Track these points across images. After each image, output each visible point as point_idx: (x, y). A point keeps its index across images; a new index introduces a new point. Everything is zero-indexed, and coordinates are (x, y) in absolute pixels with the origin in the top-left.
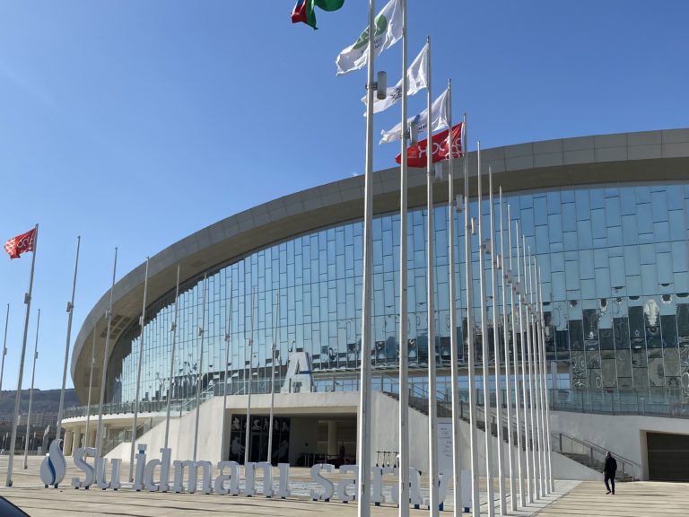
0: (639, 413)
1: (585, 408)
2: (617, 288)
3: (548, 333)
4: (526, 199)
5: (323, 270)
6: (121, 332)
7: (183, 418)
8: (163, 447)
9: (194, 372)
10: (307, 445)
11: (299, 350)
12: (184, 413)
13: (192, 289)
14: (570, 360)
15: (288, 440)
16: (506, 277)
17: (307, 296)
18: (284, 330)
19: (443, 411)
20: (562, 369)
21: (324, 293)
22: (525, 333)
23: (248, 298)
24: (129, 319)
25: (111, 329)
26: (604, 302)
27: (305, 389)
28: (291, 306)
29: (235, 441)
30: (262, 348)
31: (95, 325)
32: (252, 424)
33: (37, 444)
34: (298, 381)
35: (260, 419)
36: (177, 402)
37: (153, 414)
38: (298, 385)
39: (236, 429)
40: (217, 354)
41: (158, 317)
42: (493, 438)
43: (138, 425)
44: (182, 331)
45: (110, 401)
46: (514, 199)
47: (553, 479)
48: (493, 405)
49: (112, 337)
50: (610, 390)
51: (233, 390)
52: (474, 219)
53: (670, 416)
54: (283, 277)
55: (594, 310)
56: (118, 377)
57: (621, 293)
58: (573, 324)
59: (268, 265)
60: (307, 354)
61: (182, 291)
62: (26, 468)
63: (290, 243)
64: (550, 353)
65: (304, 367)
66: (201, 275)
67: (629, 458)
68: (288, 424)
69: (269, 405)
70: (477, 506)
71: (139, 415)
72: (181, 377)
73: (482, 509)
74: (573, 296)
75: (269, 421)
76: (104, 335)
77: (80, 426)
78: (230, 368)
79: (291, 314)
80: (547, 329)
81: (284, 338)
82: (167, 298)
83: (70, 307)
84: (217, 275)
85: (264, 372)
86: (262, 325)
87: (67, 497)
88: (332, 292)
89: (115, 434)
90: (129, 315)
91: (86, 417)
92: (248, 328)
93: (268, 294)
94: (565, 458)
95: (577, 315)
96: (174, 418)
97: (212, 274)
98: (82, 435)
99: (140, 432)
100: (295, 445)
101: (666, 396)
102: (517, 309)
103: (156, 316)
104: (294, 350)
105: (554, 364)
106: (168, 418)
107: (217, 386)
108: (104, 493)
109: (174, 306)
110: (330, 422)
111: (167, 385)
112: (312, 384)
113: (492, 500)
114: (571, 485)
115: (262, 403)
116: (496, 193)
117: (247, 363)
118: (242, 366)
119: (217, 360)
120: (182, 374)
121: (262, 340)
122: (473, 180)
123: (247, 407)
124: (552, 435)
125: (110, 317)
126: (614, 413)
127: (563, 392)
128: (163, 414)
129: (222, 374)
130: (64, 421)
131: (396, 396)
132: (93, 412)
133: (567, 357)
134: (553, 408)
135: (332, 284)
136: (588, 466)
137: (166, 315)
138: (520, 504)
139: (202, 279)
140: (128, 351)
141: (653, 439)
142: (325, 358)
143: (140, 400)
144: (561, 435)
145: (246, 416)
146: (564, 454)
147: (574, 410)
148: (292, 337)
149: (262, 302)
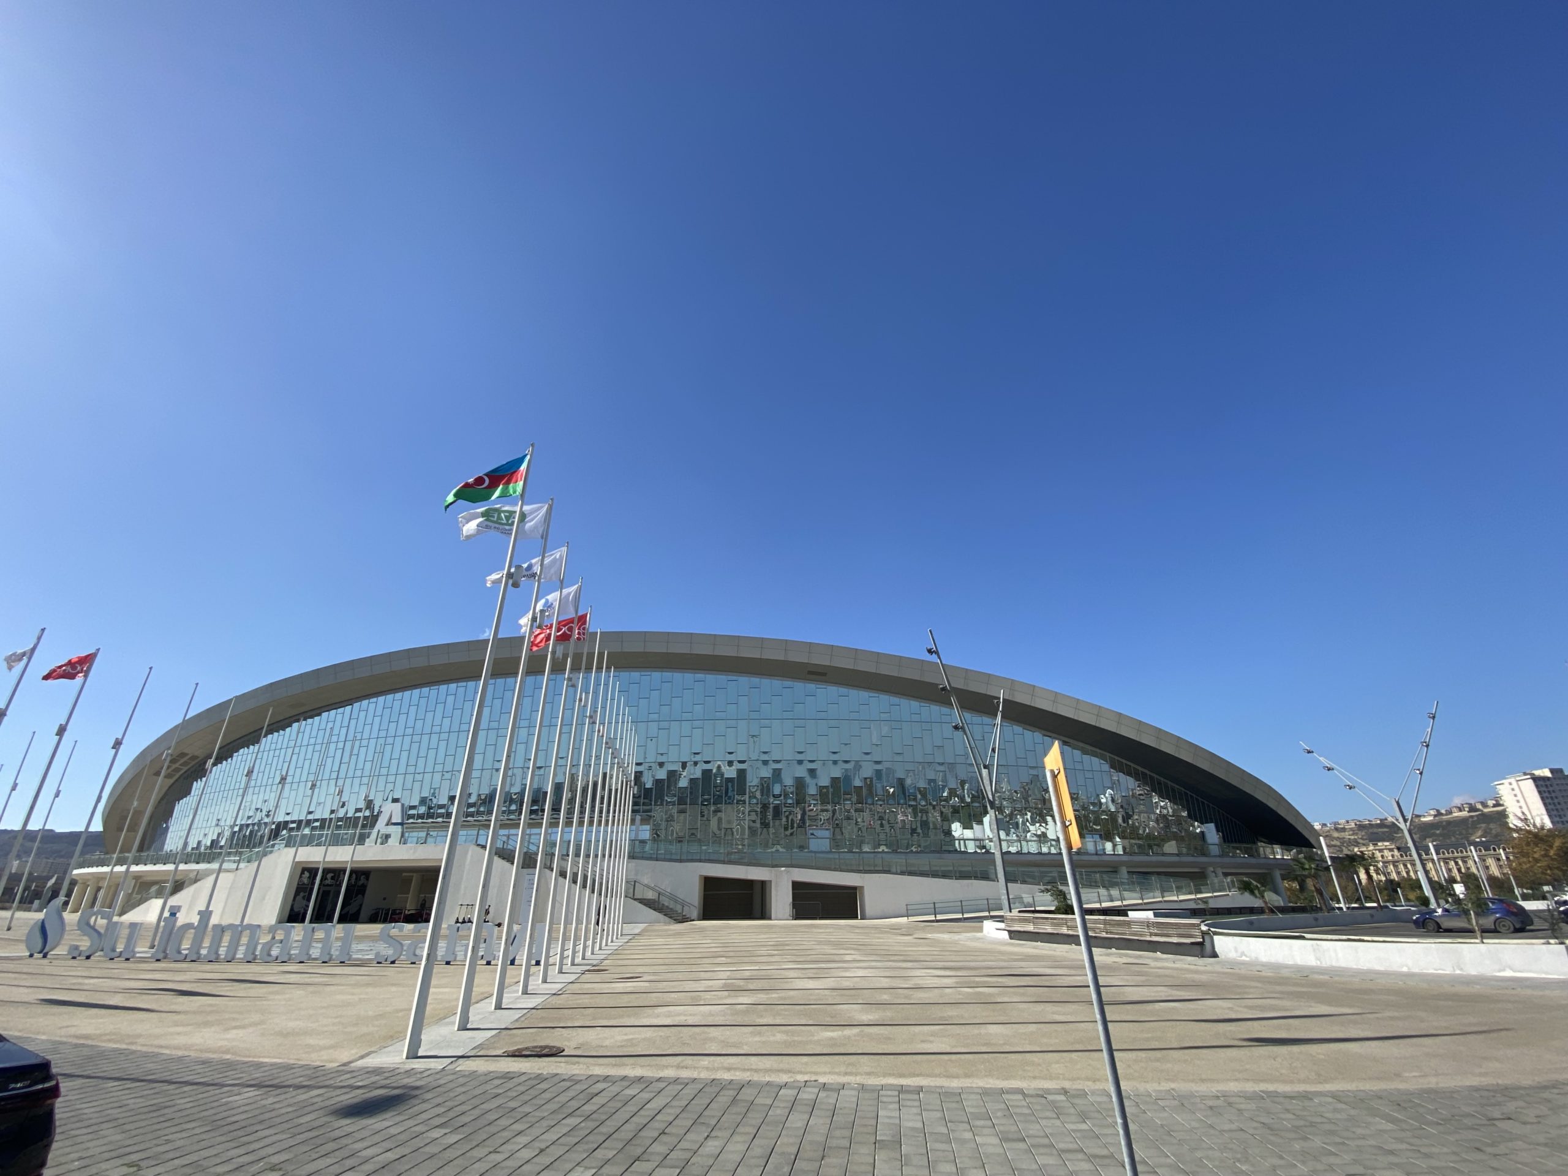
0: (700, 861)
1: (658, 856)
2: (695, 753)
3: (635, 792)
4: (635, 675)
5: (437, 721)
6: (182, 772)
7: (238, 871)
8: (203, 908)
9: (266, 820)
10: (385, 899)
11: (395, 800)
12: (242, 865)
13: (284, 730)
14: (652, 814)
15: (363, 895)
16: (607, 743)
17: (415, 746)
18: (382, 780)
19: (529, 861)
20: (644, 821)
21: (434, 744)
22: (616, 790)
23: (349, 745)
24: (197, 757)
25: (168, 767)
26: (684, 765)
27: (393, 841)
28: (396, 755)
29: (299, 898)
30: (354, 797)
31: (148, 762)
32: (323, 879)
33: (33, 897)
34: (387, 833)
35: (334, 873)
36: (236, 853)
37: (202, 866)
38: (387, 837)
39: (304, 884)
40: (299, 801)
41: (234, 758)
42: (573, 885)
43: (177, 878)
44: (260, 775)
45: (149, 849)
46: (624, 675)
47: (623, 923)
48: (577, 855)
49: (168, 776)
50: (680, 840)
51: (308, 841)
52: (586, 693)
53: (723, 862)
54: (393, 726)
55: (675, 771)
56: (166, 822)
57: (698, 758)
58: (658, 782)
59: (379, 713)
60: (403, 805)
61: (270, 731)
62: (9, 929)
63: (407, 694)
64: (636, 808)
65: (397, 818)
66: (297, 718)
67: (688, 900)
68: (367, 879)
69: (348, 858)
70: (548, 957)
71: (182, 867)
72: (248, 825)
73: (551, 960)
74: (661, 759)
75: (344, 874)
76: (158, 774)
77: (100, 877)
78: (310, 817)
79: (394, 763)
80: (636, 788)
81: (381, 786)
82: (252, 738)
83: (117, 744)
84: (317, 719)
85: (350, 822)
86: (358, 773)
87: (55, 971)
88: (443, 744)
89: (144, 889)
90: (196, 754)
91: (110, 868)
92: (342, 774)
93: (373, 742)
94: (636, 903)
95: (662, 774)
96: (228, 871)
97: (312, 717)
98: (99, 889)
99: (178, 887)
100: (370, 901)
101: (722, 846)
102: (612, 768)
103: (232, 757)
104: (390, 799)
105: (638, 818)
106: (220, 870)
107: (290, 837)
108: (111, 965)
109: (257, 746)
110: (415, 874)
111: (227, 834)
112: (402, 835)
113: (563, 950)
114: (638, 928)
115: (342, 855)
116: (608, 668)
117: (332, 812)
118: (326, 815)
119: (297, 808)
120: (250, 822)
121: (356, 789)
122: (591, 656)
123: (322, 860)
124: (627, 882)
125: (169, 759)
126: (681, 861)
127: (643, 842)
128: (215, 866)
129: (300, 822)
130: (75, 872)
131: (484, 847)
132: (120, 862)
133: (650, 811)
134: (632, 856)
135: (444, 736)
136: (655, 910)
137: (243, 757)
138: (588, 954)
139: (298, 721)
140: (187, 792)
141: (709, 883)
142: (422, 810)
143: (189, 849)
144: (635, 881)
145: (318, 869)
146: (635, 899)
147: (650, 859)
148: (390, 786)
149: (363, 750)
